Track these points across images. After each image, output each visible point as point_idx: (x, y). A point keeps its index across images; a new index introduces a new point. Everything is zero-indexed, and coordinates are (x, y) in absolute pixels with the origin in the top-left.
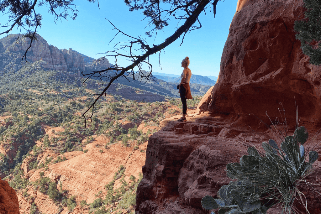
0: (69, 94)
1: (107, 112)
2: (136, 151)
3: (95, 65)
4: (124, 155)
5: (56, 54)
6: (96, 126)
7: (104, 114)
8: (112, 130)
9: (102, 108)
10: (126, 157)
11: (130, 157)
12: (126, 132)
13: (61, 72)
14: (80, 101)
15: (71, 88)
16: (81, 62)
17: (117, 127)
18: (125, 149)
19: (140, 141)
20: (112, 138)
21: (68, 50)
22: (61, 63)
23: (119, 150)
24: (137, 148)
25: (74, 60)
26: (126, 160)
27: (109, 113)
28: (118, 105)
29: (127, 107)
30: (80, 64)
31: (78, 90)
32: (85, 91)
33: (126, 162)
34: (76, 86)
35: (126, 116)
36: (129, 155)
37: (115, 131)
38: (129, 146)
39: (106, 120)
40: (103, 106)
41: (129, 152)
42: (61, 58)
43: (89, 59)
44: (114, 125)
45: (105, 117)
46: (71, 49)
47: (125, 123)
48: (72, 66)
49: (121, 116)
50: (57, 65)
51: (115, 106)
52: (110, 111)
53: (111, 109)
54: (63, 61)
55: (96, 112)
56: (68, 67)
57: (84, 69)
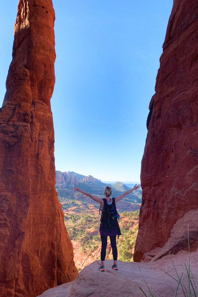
0: (64, 206)
1: (82, 222)
2: (89, 257)
3: (84, 181)
4: (82, 259)
5: (59, 176)
6: (74, 233)
7: (80, 224)
8: (83, 237)
9: (80, 219)
10: (83, 261)
11: (86, 261)
12: (92, 238)
13: (61, 189)
14: (67, 214)
15: (66, 201)
16: (75, 180)
17: (87, 235)
18: (83, 255)
19: (93, 250)
20: (82, 243)
21: (68, 172)
22: (62, 182)
23: (80, 256)
24: (91, 255)
25: (71, 179)
26: (83, 263)
27: (83, 223)
28: (89, 217)
29: (95, 218)
30: (75, 181)
31: (71, 202)
32: (75, 203)
33: (83, 265)
34: (70, 199)
35: (93, 226)
36: (85, 260)
37: (85, 237)
38: (86, 253)
39: (81, 229)
40: (80, 217)
41: (85, 258)
42: (62, 179)
43: (82, 177)
44: (85, 233)
45: (80, 226)
46: (69, 172)
47: (92, 231)
48: (69, 183)
49: (91, 225)
50: (60, 184)
51: (87, 218)
52: (84, 221)
53: (85, 221)
54: (64, 181)
55: (76, 223)
56: (67, 184)
57: (78, 184)
